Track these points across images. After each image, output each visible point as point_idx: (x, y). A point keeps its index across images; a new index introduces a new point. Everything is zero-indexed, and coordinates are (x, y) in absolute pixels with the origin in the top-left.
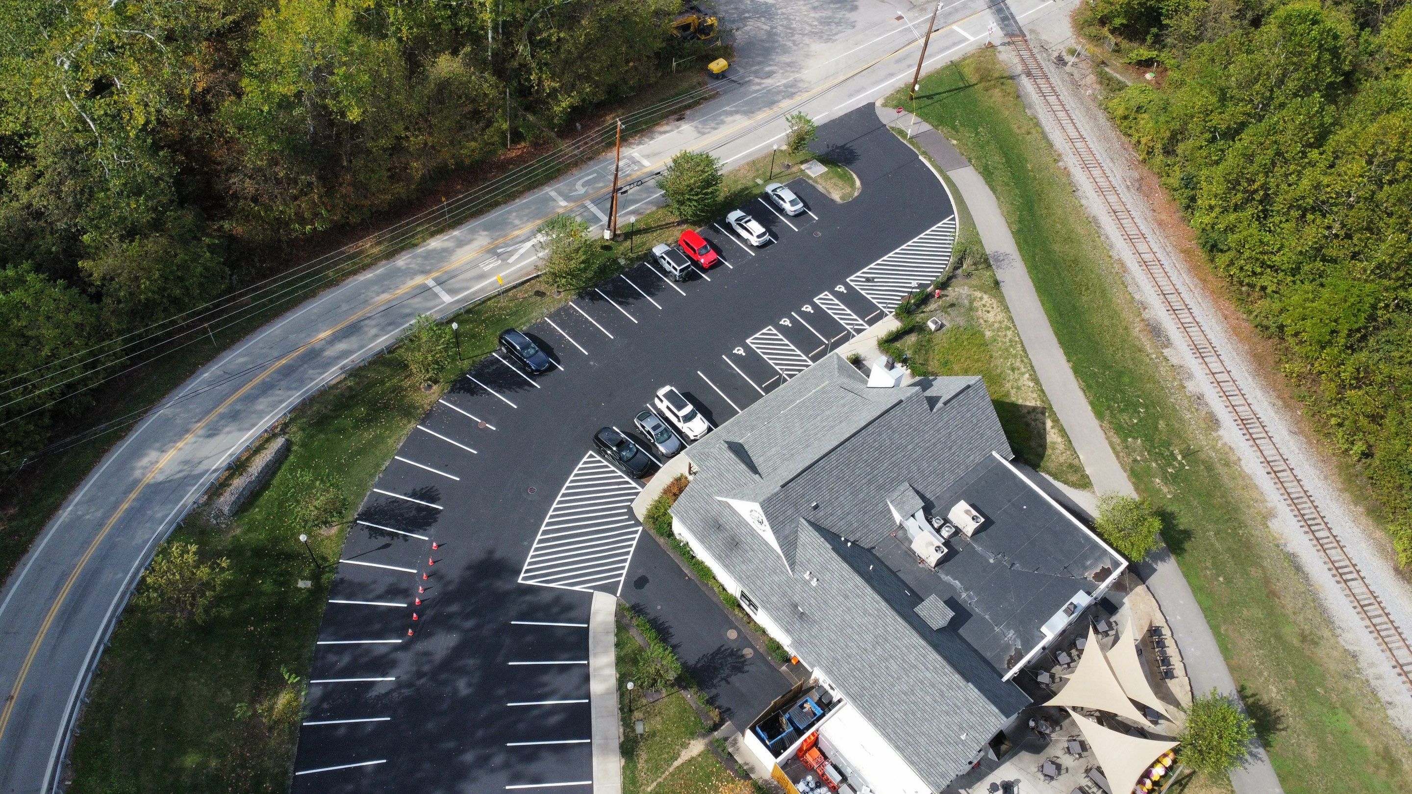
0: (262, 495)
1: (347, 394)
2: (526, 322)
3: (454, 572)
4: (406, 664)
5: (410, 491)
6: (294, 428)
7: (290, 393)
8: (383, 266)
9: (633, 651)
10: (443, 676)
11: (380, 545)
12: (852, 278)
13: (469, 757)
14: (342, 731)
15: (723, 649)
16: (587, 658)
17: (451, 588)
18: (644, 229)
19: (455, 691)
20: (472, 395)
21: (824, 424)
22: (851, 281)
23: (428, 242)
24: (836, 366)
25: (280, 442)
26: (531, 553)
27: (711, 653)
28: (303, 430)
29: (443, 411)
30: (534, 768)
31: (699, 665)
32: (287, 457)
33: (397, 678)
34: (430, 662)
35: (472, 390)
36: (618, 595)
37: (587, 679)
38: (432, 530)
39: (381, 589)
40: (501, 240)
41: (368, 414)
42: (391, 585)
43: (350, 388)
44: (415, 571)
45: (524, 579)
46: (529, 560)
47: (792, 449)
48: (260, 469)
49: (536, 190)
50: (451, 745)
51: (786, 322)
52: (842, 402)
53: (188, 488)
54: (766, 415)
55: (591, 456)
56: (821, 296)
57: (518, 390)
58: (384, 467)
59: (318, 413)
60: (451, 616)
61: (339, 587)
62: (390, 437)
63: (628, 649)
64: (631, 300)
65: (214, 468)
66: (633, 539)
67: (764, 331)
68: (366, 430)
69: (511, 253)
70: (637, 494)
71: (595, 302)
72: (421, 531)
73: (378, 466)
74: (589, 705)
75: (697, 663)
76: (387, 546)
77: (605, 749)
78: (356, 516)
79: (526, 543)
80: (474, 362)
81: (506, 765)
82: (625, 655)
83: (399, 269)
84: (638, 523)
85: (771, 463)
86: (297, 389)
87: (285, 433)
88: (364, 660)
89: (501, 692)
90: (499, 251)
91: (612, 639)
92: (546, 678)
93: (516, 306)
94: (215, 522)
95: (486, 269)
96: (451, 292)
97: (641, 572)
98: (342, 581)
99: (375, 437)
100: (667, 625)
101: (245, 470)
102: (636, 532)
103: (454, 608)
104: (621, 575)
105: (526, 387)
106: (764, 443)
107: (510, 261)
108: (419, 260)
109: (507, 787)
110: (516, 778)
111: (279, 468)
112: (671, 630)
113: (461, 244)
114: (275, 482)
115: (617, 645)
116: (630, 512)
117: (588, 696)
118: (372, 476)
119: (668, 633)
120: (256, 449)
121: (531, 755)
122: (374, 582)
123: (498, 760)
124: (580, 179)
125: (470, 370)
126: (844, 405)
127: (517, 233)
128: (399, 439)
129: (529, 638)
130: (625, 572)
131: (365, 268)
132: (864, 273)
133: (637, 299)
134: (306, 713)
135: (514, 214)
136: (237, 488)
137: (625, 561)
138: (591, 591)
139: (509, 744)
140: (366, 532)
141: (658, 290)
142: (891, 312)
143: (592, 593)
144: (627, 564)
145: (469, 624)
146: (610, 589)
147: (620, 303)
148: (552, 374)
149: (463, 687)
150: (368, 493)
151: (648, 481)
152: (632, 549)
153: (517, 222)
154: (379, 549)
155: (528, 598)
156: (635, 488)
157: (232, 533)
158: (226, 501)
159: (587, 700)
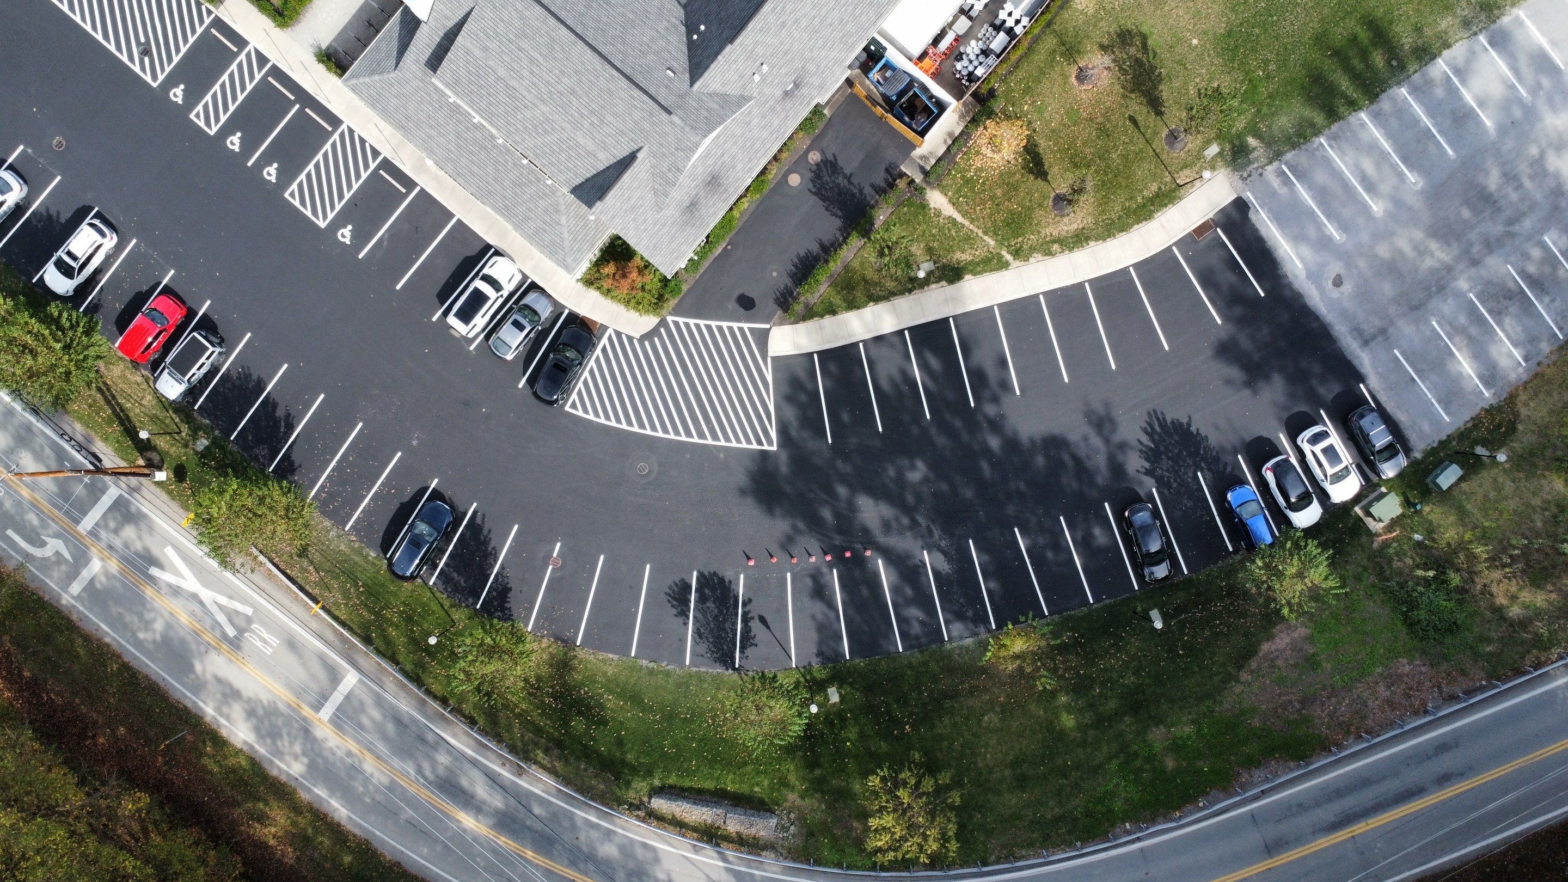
0: (734, 793)
1: (556, 752)
2: (361, 554)
3: (781, 526)
4: (905, 543)
5: (680, 620)
6: (631, 795)
7: (579, 823)
8: (309, 791)
9: (839, 292)
10: (910, 499)
11: (764, 628)
12: (148, 78)
13: (994, 443)
14: (992, 585)
15: (814, 190)
16: (856, 345)
17: (801, 525)
18: (122, 422)
19: (925, 480)
20: (510, 589)
21: (525, 73)
22: (155, 77)
23: (239, 745)
24: (376, 77)
25: (660, 804)
26: (734, 444)
27: (821, 202)
28: (628, 784)
29: (546, 619)
30: (991, 372)
31: (839, 213)
32: (671, 787)
33: (923, 548)
34: (897, 519)
35: (502, 593)
36: (767, 326)
37: (879, 339)
38: (728, 574)
39: (818, 608)
40: (208, 637)
41: (580, 713)
42: (812, 597)
43: (546, 751)
44: (789, 575)
45: (770, 443)
46: (744, 445)
47: (581, 115)
48: (704, 809)
49: (74, 617)
50: (985, 465)
51: (271, 173)
52: (477, 52)
53: (758, 878)
54: (490, 169)
55: (574, 406)
56: (201, 124)
57: (485, 531)
58: (651, 665)
59: (596, 776)
60: (837, 515)
61: (828, 655)
62: (605, 673)
63: (837, 300)
64: (280, 413)
65: (721, 864)
66: (687, 325)
67: (297, 203)
68: (602, 706)
69: (232, 615)
70: (618, 334)
71: (296, 465)
72: (733, 586)
73: (651, 672)
74: (911, 329)
75: (837, 216)
76: (763, 620)
77: (956, 300)
78: (730, 671)
79: (722, 455)
80: (452, 606)
81: (995, 400)
82: (845, 300)
83: (312, 767)
84: (663, 323)
85: (609, 141)
86: (571, 817)
87: (642, 803)
88: (909, 591)
89: (915, 431)
90: (231, 632)
91: (828, 320)
92: (885, 385)
93: (337, 577)
94: (792, 828)
95: (275, 641)
96: (335, 677)
97: (732, 305)
98: (820, 654)
99: (611, 692)
100: (796, 260)
101: (712, 826)
102: (676, 324)
103: (827, 514)
104: (741, 330)
105: (479, 521)
106: (570, 156)
107: (249, 611)
108: (284, 744)
109: (1018, 393)
110: (1005, 385)
111: (690, 789)
112: (802, 254)
113: (230, 694)
114: (710, 785)
115: (833, 312)
116: (648, 336)
117: (900, 333)
118: (667, 674)
119: (807, 257)
120: (679, 825)
121: (978, 377)
122: (813, 617)
123: (990, 410)
124: (27, 556)
125: (467, 606)
126: (485, 49)
127: (184, 618)
128: (604, 661)
129: (845, 417)
130: (735, 325)
131: (320, 818)
132: (131, 59)
133: (275, 406)
134: (982, 629)
135: (141, 635)
136: (742, 823)
137: (720, 329)
138: (769, 360)
139: (973, 405)
140: (749, 651)
141: (248, 376)
142: (209, 12)
143: (773, 358)
144: (725, 325)
145: (842, 491)
146: (762, 338)
147: (290, 428)
148: (448, 493)
149: (917, 473)
150: (694, 669)
151: (595, 323)
152: (702, 323)
153: (159, 626)
154: (768, 627)
155: (794, 433)
156: (610, 338)
157: (799, 802)
158: (764, 828)
159: (906, 332)
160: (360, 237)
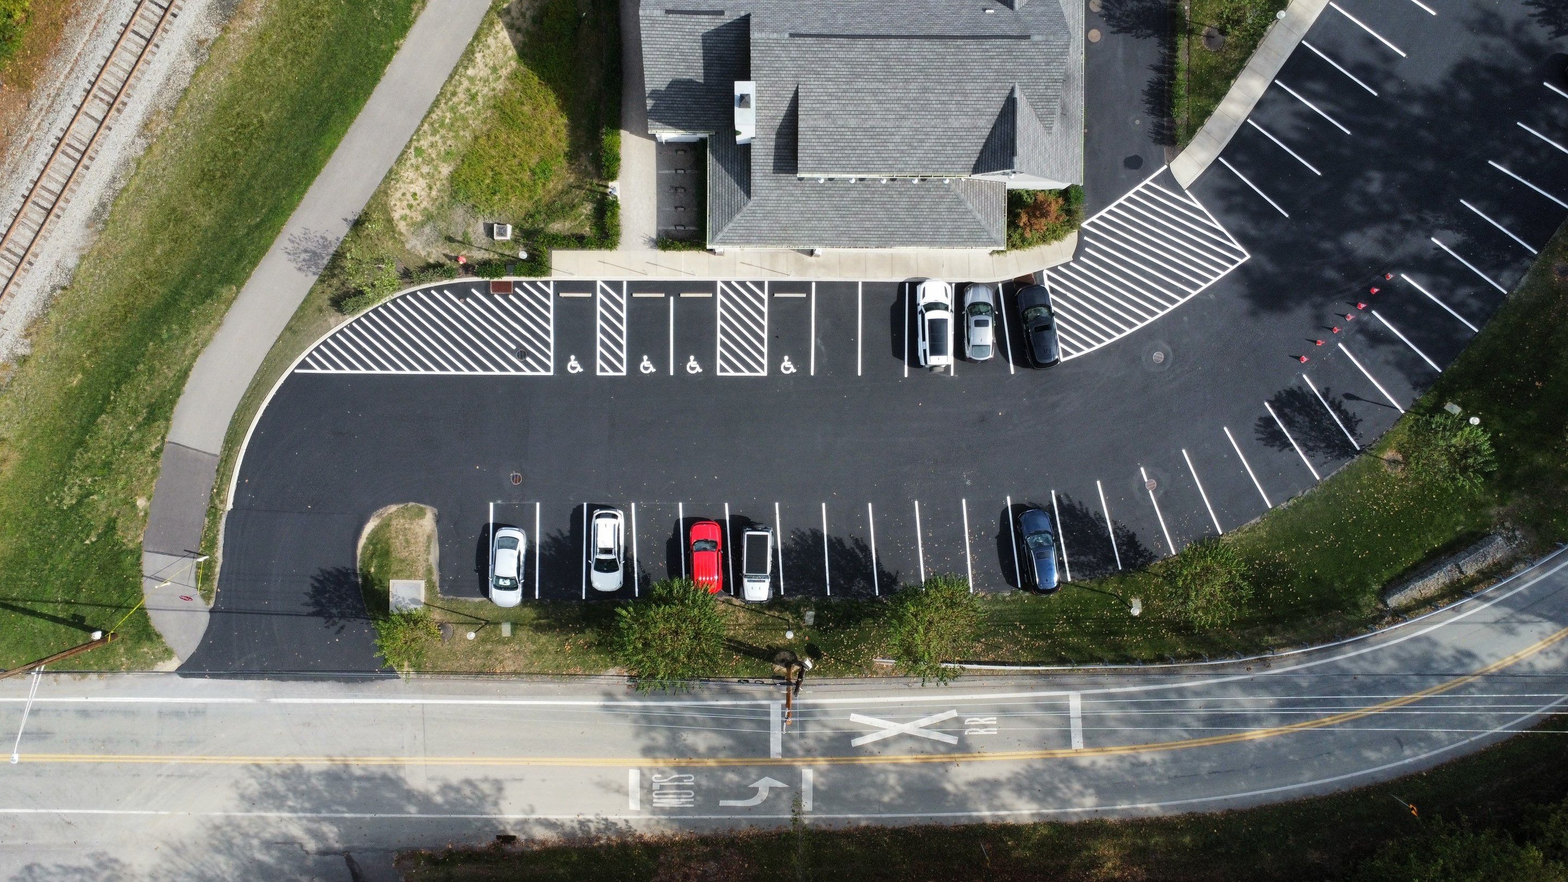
0: (1443, 545)
1: (1278, 627)
2: (998, 602)
3: (1303, 314)
4: (1412, 245)
5: (1287, 450)
6: (1367, 612)
7: (1346, 666)
8: (1114, 811)
9: (1200, 95)
10: (1386, 207)
11: (1354, 402)
12: (542, 373)
13: (1416, 110)
14: (1507, 221)
15: (1115, 29)
16: (1245, 124)
17: (1319, 299)
18: (738, 651)
19: (1386, 184)
20: (1134, 534)
21: (875, 107)
22: (547, 368)
23: (1030, 821)
24: (738, 217)
25: (1395, 601)
26: (1214, 280)
27: (1129, 35)
28: (1356, 606)
29: (1179, 535)
30: (1367, 56)
31: (1149, 32)
32: (1389, 582)
33: (1429, 237)
34: (1389, 232)
35: (1129, 542)
36: (1165, 167)
37: (1260, 105)
38: (1293, 383)
39: (1384, 352)
40: (937, 759)
41: (1269, 584)
42: (1372, 347)
43: (1271, 632)
44: (1340, 345)
45: (1241, 255)
46: (1223, 274)
47: (944, 103)
48: (1436, 575)
49: (824, 827)
50: (1423, 133)
51: (693, 366)
52: (822, 123)
53: (1526, 593)
54: (881, 214)
55: (1066, 353)
56: (611, 373)
57: (1078, 507)
58: (1291, 502)
59: (1326, 620)
60: (1340, 268)
61: (1423, 380)
62: (1261, 539)
63: (1203, 102)
64: (849, 544)
65: (1487, 605)
66: (1101, 218)
67: (732, 373)
68: (1282, 565)
69: (940, 727)
70: (1054, 270)
71: (893, 574)
72: (1305, 390)
73: (1296, 508)
74: (1278, 76)
75: (1149, 36)
76: (1349, 396)
77: (1294, 24)
78: (1357, 457)
79: (1212, 296)
80: (1100, 584)
81: (1389, 76)
82: (1210, 97)
83: (1100, 792)
84: (1083, 233)
85: (980, 106)
86: (1334, 665)
87: (1381, 611)
88: (1445, 281)
89: (1346, 152)
90: (953, 740)
91: (1209, 124)
92: (1294, 135)
93: (996, 634)
94: (1517, 533)
95: (992, 720)
96: (1060, 709)
97: (1124, 174)
98: (1416, 386)
99: (1278, 548)
100: (1145, 98)
101: (1452, 583)
102: (1093, 224)
103: (1331, 274)
104: (1147, 187)
105: (1065, 502)
106: (954, 145)
107: (954, 714)
108: (1064, 792)
109: (1404, 55)
110: (1389, 57)
111: (1406, 570)
112: (1146, 89)
113: (990, 787)
114: (1418, 555)
115: (1208, 113)
116: (1079, 250)
117: (1273, 86)
118: (1310, 499)
119: (1152, 88)
120: (1428, 603)
121: (1361, 69)
122: (1387, 362)
123: (1391, 87)
124: (749, 810)
125: (1111, 575)
126: (828, 115)
127: (907, 759)
128: (1252, 529)
129: (1284, 187)
130: (1139, 187)
131: (1140, 826)
132: (517, 368)
133: (840, 542)
134: (1527, 262)
135: (886, 799)
136: (1476, 561)
137: (1130, 200)
138: (1187, 192)
139: (1376, 94)
140: (1360, 429)
141: (802, 536)
142: (547, 283)
143: (1189, 188)
144: (1130, 194)
145: (1327, 245)
146: (1169, 180)
147: (867, 550)
148: (1025, 501)
149: (1375, 183)
150: (1327, 478)
151: (1029, 276)
152: (1112, 207)
153: (892, 780)
154: (1358, 399)
155: (1253, 232)
156: (1050, 278)
157: (1502, 510)
158: (1497, 550)
159: (1277, 81)
160: (800, 359)
